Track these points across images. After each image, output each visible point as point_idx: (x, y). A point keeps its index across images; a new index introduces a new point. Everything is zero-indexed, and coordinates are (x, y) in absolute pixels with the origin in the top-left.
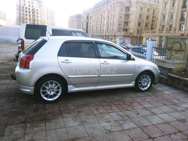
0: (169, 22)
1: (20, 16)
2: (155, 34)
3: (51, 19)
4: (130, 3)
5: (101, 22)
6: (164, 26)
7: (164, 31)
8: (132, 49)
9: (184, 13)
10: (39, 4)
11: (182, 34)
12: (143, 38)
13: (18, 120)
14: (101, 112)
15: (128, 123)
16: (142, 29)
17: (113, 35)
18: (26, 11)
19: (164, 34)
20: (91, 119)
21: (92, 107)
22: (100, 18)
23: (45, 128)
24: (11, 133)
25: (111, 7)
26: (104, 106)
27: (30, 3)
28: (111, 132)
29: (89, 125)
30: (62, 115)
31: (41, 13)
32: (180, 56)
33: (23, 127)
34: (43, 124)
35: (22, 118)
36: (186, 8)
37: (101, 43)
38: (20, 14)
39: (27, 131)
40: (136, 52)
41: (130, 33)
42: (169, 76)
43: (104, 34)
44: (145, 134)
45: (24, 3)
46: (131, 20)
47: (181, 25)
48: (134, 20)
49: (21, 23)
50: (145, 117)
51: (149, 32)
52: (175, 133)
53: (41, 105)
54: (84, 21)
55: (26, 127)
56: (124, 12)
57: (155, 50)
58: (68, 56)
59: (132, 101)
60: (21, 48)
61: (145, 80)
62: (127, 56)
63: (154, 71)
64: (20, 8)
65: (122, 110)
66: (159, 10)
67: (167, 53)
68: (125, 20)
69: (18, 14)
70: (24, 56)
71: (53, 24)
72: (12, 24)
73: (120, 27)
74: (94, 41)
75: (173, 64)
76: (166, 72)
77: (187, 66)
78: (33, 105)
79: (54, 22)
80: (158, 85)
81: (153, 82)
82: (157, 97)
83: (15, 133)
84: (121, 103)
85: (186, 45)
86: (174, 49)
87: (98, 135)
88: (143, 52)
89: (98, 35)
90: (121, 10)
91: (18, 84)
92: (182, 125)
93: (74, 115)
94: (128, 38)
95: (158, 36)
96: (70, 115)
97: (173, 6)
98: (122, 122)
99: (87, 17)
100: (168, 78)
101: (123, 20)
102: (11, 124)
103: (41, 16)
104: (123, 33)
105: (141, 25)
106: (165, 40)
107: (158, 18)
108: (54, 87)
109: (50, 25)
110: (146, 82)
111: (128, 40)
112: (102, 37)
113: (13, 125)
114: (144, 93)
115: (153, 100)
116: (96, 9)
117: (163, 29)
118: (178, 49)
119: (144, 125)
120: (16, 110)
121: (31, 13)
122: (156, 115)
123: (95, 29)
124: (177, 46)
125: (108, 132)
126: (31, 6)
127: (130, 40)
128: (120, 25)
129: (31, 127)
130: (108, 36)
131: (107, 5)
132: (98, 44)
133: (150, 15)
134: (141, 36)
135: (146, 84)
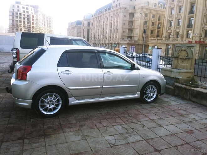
0: (176, 29)
1: (13, 23)
2: (161, 42)
3: (49, 26)
4: (134, 9)
5: (104, 29)
6: (170, 34)
7: (171, 39)
8: (137, 58)
9: (191, 19)
10: (34, 10)
11: (190, 41)
12: (148, 46)
13: (15, 136)
14: (105, 125)
15: (133, 136)
16: (147, 37)
17: (116, 43)
18: (20, 18)
19: (171, 41)
20: (94, 133)
21: (95, 120)
22: (102, 25)
23: (44, 143)
24: (7, 150)
25: (114, 13)
26: (108, 119)
27: (24, 9)
28: (115, 146)
29: (92, 139)
30: (62, 129)
31: (37, 19)
32: (187, 65)
33: (20, 143)
34: (43, 140)
35: (19, 134)
36: (194, 14)
37: (104, 53)
38: (13, 21)
39: (25, 148)
40: (141, 61)
41: (135, 41)
42: (176, 86)
43: (107, 42)
44: (151, 147)
45: (18, 9)
46: (135, 27)
47: (188, 31)
48: (139, 27)
49: (15, 30)
50: (151, 129)
51: (155, 40)
52: (182, 145)
53: (39, 120)
54: (85, 28)
55: (23, 144)
56: (128, 19)
57: (161, 59)
58: (68, 66)
59: (137, 113)
60: (16, 58)
61: (151, 91)
62: (131, 65)
63: (160, 81)
64: (13, 13)
65: (127, 123)
66: (165, 16)
67: (173, 61)
68: (129, 27)
69: (12, 20)
70: (20, 67)
71: (51, 32)
72: (4, 32)
73: (124, 34)
74: (97, 50)
75: (180, 73)
76: (173, 82)
77: (194, 75)
78: (30, 120)
79: (52, 29)
80: (164, 95)
81: (159, 93)
82: (164, 108)
83: (12, 150)
84: (126, 116)
85: (193, 54)
86: (180, 57)
87: (101, 149)
88: (149, 61)
89: (100, 44)
90: (125, 16)
91: (14, 97)
92: (189, 136)
93: (75, 129)
94: (133, 46)
95: (165, 44)
96: (72, 130)
97: (180, 12)
98: (126, 135)
99: (88, 24)
100: (174, 88)
101: (127, 27)
102: (8, 141)
103: (37, 23)
104: (127, 41)
105: (147, 32)
106: (172, 48)
107: (164, 24)
108: (54, 99)
109: (48, 32)
110: (152, 93)
111: (133, 48)
112: (105, 45)
113: (9, 141)
114: (150, 104)
115: (159, 112)
116: (98, 15)
117: (170, 36)
118: (185, 58)
119: (150, 138)
120: (12, 125)
121: (26, 19)
122: (162, 126)
123: (97, 36)
124: (183, 55)
125: (112, 145)
126: (26, 12)
127: (135, 48)
128: (124, 32)
129: (29, 143)
130: (111, 44)
131: (110, 11)
132: (100, 54)
133: (156, 21)
134: (146, 44)
135: (152, 94)
